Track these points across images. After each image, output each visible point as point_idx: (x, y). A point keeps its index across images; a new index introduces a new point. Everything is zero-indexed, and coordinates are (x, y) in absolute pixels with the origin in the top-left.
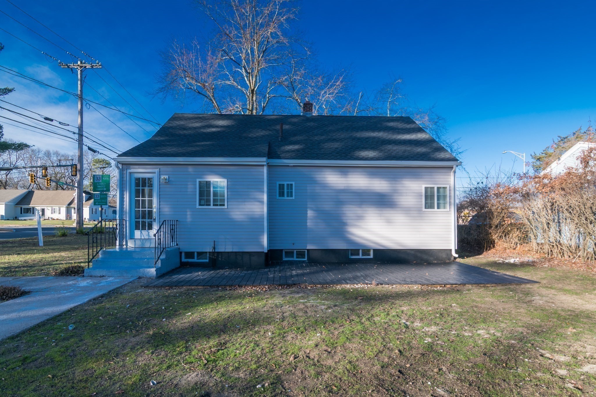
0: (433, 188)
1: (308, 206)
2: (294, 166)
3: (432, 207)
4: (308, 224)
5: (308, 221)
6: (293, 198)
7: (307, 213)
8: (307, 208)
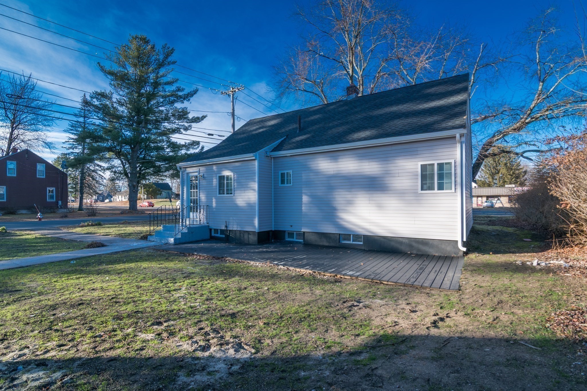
0: (433, 165)
1: (303, 191)
2: (291, 156)
3: (431, 188)
4: (303, 208)
5: (303, 205)
6: (292, 185)
7: (302, 199)
8: (302, 193)
